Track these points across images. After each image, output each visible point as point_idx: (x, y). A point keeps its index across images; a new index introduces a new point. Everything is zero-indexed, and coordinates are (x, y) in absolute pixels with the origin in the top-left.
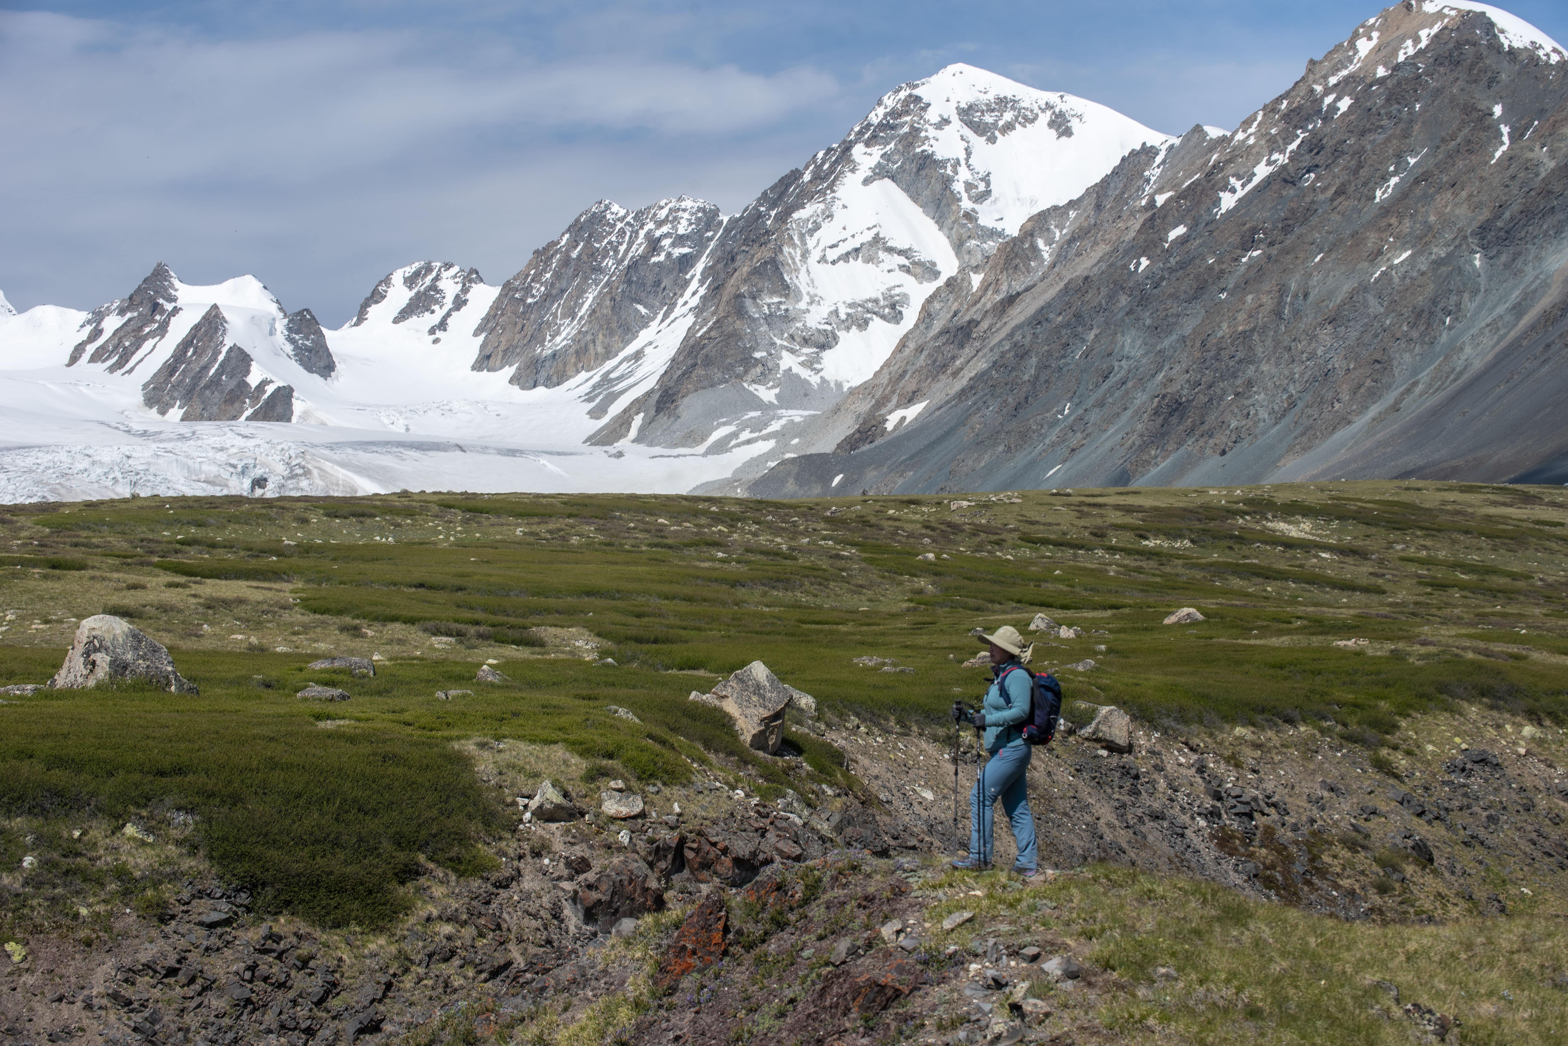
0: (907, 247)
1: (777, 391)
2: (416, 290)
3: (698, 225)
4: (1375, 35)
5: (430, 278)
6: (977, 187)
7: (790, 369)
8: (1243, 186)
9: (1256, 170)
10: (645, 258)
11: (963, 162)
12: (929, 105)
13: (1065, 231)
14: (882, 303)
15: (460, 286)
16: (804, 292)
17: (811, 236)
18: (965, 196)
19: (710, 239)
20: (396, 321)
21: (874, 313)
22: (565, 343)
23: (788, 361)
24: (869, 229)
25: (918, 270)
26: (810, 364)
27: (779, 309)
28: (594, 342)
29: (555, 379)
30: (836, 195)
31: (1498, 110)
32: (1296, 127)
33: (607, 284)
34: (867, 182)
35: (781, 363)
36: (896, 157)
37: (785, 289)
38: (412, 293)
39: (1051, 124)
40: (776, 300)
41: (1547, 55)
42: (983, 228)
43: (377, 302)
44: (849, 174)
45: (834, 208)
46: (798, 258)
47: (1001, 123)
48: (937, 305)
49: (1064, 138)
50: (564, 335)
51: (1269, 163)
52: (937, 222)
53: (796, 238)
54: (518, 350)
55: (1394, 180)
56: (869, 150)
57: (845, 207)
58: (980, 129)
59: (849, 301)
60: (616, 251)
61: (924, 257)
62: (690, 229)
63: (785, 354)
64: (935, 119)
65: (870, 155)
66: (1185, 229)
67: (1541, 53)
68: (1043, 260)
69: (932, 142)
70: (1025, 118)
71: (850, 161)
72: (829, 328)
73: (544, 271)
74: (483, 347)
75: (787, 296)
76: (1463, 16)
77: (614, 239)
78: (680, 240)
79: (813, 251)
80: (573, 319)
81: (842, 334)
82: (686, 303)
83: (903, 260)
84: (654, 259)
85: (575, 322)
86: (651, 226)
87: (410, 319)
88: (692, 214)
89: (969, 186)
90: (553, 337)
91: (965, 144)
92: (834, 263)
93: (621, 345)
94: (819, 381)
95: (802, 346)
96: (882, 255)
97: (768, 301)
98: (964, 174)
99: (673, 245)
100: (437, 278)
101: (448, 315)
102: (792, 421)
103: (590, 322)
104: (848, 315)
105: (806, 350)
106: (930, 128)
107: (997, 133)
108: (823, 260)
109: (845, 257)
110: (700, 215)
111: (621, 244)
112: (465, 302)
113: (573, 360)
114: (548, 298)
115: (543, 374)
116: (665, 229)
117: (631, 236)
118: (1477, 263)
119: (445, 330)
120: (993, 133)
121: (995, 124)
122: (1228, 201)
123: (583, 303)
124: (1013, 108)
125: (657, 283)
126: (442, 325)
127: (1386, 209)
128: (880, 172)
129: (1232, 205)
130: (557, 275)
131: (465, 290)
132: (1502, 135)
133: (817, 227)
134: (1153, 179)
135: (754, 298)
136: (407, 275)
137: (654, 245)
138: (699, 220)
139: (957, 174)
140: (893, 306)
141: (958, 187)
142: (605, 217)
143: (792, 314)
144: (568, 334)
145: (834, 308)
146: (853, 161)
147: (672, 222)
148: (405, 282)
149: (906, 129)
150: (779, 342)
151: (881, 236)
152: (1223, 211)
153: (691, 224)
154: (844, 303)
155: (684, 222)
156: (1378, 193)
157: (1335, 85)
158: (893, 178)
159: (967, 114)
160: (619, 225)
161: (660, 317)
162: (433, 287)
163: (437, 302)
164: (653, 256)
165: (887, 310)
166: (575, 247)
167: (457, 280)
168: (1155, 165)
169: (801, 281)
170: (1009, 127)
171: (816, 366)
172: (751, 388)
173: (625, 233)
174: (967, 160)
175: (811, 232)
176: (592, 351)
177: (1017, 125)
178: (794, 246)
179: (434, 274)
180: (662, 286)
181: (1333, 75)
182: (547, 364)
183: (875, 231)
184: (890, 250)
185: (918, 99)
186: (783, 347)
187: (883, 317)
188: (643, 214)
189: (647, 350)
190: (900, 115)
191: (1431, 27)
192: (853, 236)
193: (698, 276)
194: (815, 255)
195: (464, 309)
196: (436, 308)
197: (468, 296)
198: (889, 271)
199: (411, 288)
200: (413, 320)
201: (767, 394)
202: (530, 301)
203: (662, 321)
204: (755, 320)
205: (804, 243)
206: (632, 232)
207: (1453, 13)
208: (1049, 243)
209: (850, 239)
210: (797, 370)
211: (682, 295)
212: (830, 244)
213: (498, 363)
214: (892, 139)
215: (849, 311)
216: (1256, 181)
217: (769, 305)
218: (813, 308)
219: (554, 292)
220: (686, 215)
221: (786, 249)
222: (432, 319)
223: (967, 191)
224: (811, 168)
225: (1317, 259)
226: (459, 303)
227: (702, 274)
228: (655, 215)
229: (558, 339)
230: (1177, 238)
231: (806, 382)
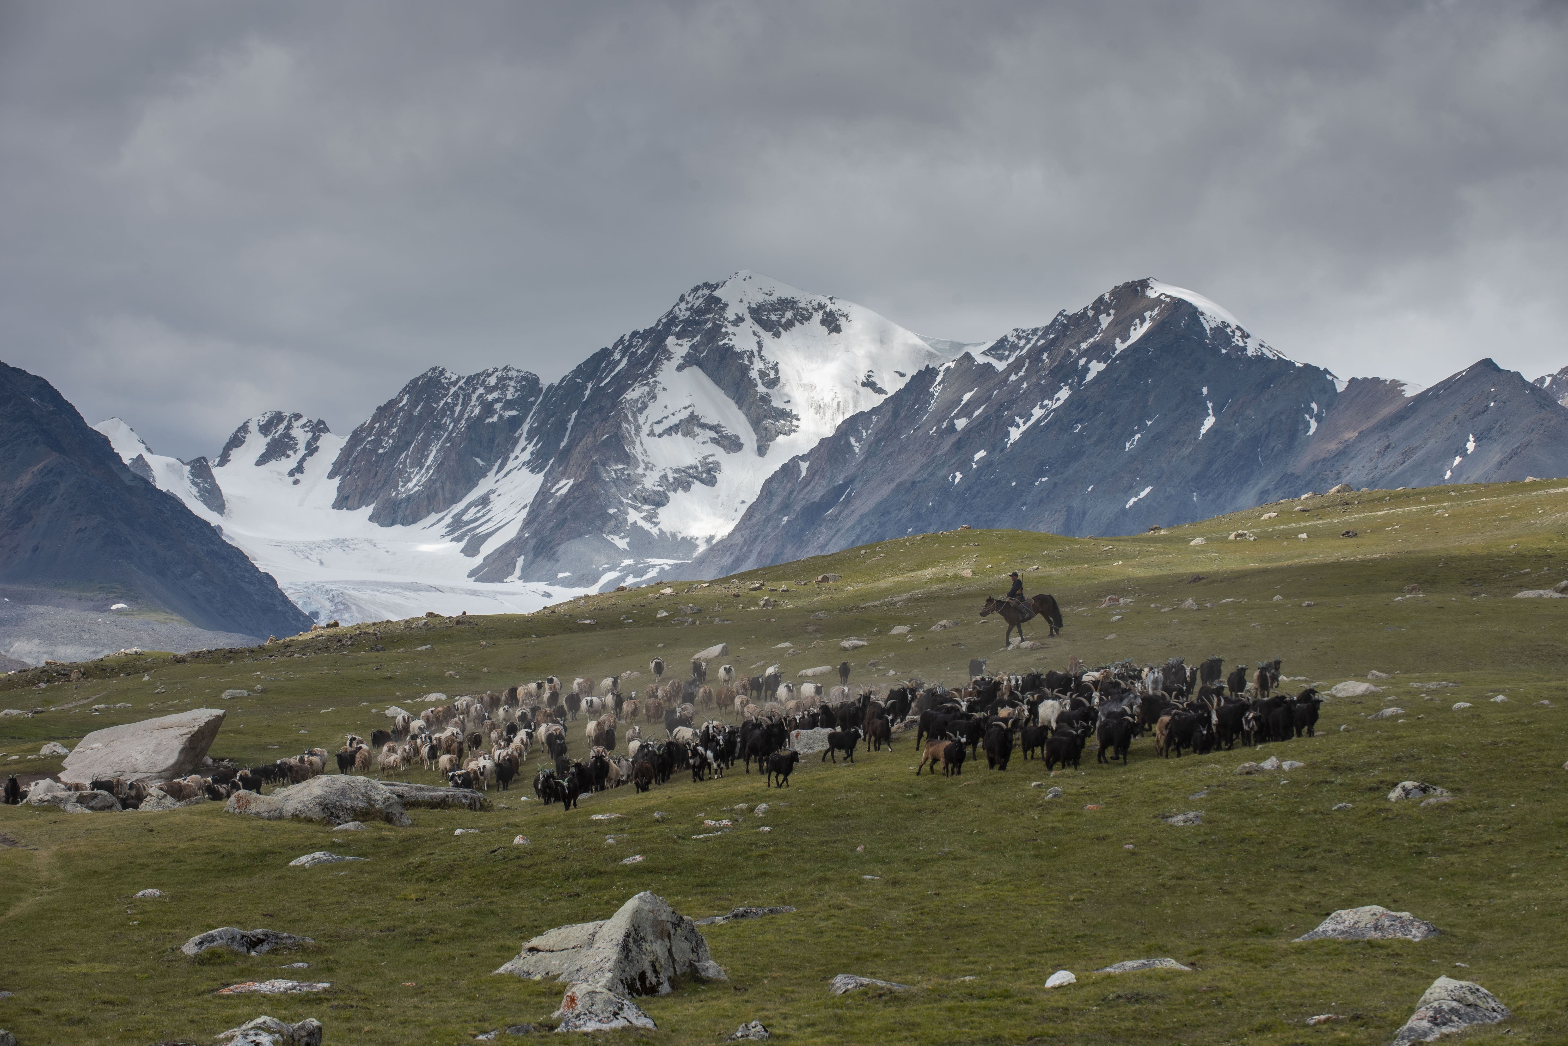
0: (716, 423)
1: (628, 540)
2: (271, 437)
3: (522, 392)
4: (1112, 311)
5: (282, 427)
6: (768, 375)
7: (636, 522)
8: (1025, 423)
9: (1033, 411)
10: (480, 418)
11: (756, 354)
12: (727, 305)
13: (869, 432)
14: (700, 469)
15: (310, 435)
16: (640, 460)
17: (641, 414)
18: (759, 382)
19: (533, 403)
20: (259, 463)
21: (695, 477)
22: (417, 488)
23: (633, 516)
24: (685, 408)
25: (726, 443)
26: (650, 518)
27: (623, 474)
28: (443, 489)
29: (410, 519)
30: (657, 379)
31: (1205, 390)
32: (1060, 382)
33: (448, 439)
34: (680, 368)
35: (628, 517)
36: (702, 348)
37: (627, 459)
38: (268, 439)
39: (823, 322)
40: (620, 466)
41: (1233, 332)
42: (775, 409)
43: (237, 446)
44: (665, 362)
45: (657, 391)
46: (633, 432)
47: (784, 320)
48: (775, 485)
49: (834, 334)
50: (414, 481)
51: (1042, 407)
52: (737, 403)
53: (629, 415)
54: (373, 493)
55: (1137, 436)
56: (680, 342)
57: (664, 389)
58: (768, 326)
59: (675, 467)
60: (453, 412)
61: (729, 431)
62: (516, 395)
63: (630, 510)
64: (732, 317)
65: (681, 345)
66: (985, 453)
67: (1228, 330)
68: (855, 454)
69: (731, 336)
70: (802, 315)
71: (665, 350)
72: (661, 489)
73: (391, 426)
74: (340, 489)
75: (628, 464)
76: (1175, 304)
77: (449, 400)
78: (509, 405)
79: (643, 427)
80: (421, 469)
81: (671, 494)
82: (517, 457)
83: (713, 434)
84: (490, 420)
85: (423, 471)
86: (481, 390)
87: (270, 463)
88: (517, 382)
89: (762, 374)
90: (405, 483)
91: (756, 338)
92: (660, 436)
93: (464, 491)
94: (658, 532)
95: (643, 504)
96: (697, 430)
97: (615, 467)
98: (758, 365)
99: (504, 408)
100: (289, 427)
101: (303, 459)
102: (663, 569)
103: (438, 472)
104: (674, 478)
105: (646, 507)
106: (729, 325)
107: (781, 329)
108: (651, 434)
109: (670, 431)
110: (524, 383)
111: (456, 405)
112: (317, 448)
113: (425, 503)
114: (397, 449)
115: (400, 513)
116: (495, 395)
117: (464, 399)
118: (1195, 499)
119: (302, 472)
120: (778, 329)
121: (779, 321)
122: (1015, 434)
123: (428, 455)
124: (792, 308)
125: (492, 440)
126: (299, 469)
127: (1133, 457)
128: (690, 361)
129: (1018, 437)
130: (403, 430)
131: (315, 438)
132: (1208, 408)
133: (645, 406)
134: (936, 394)
135: (604, 465)
136: (261, 423)
137: (488, 409)
138: (523, 387)
139: (752, 363)
140: (709, 471)
141: (754, 374)
142: (440, 381)
143: (633, 478)
144: (419, 481)
145: (663, 473)
146: (668, 351)
147: (501, 389)
148: (260, 431)
149: (709, 325)
150: (625, 501)
151: (696, 414)
152: (1012, 441)
153: (516, 391)
154: (671, 469)
155: (511, 389)
156: (1128, 445)
157: (1087, 350)
158: (700, 365)
159: (757, 313)
160: (453, 390)
161: (495, 468)
162: (287, 435)
163: (291, 448)
164: (488, 417)
165: (704, 475)
166: (416, 407)
167: (307, 429)
168: (936, 383)
169: (637, 451)
170: (789, 325)
171: (654, 520)
172: (609, 538)
173: (459, 396)
174: (759, 351)
175: (641, 410)
176: (440, 496)
177: (796, 322)
178: (629, 422)
179: (285, 423)
180: (496, 442)
181: (1083, 342)
182: (404, 505)
183: (690, 410)
184: (704, 426)
185: (718, 300)
186: (628, 505)
187: (702, 481)
188: (473, 380)
189: (492, 497)
190: (704, 314)
191: (1152, 310)
192: (673, 414)
193: (525, 435)
194: (646, 429)
195: (316, 454)
196: (290, 452)
197: (318, 443)
198: (703, 443)
199: (266, 435)
200: (273, 464)
201: (621, 543)
202: (381, 451)
203: (498, 472)
204: (606, 483)
205: (636, 420)
206: (464, 396)
207: (1168, 300)
208: (858, 440)
209: (671, 416)
210: (641, 523)
211: (513, 451)
212: (656, 420)
213: (356, 503)
214: (698, 333)
215: (675, 475)
216: (1033, 420)
217: (615, 471)
218: (648, 473)
219: (401, 444)
220: (512, 383)
221: (624, 425)
222: (291, 463)
223: (760, 378)
224: (620, 347)
225: (1089, 489)
226: (311, 449)
227: (528, 433)
228: (484, 381)
229: (410, 485)
230: (981, 458)
231: (648, 533)
